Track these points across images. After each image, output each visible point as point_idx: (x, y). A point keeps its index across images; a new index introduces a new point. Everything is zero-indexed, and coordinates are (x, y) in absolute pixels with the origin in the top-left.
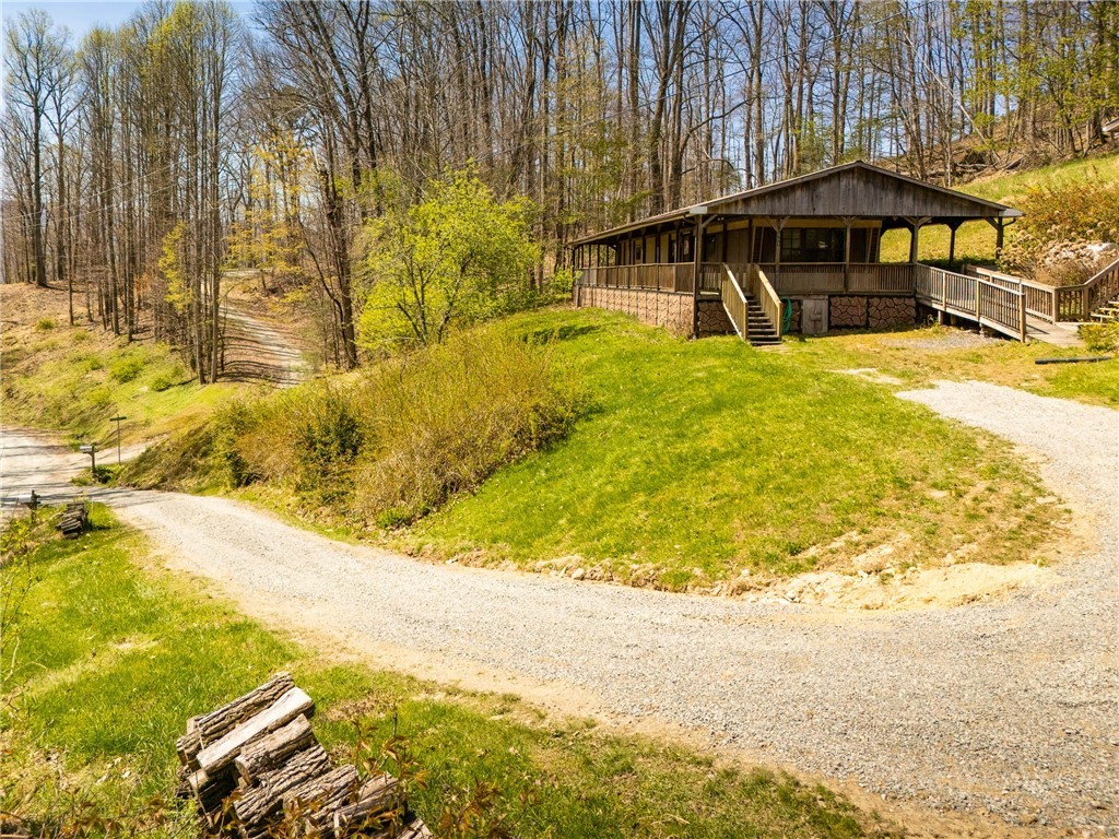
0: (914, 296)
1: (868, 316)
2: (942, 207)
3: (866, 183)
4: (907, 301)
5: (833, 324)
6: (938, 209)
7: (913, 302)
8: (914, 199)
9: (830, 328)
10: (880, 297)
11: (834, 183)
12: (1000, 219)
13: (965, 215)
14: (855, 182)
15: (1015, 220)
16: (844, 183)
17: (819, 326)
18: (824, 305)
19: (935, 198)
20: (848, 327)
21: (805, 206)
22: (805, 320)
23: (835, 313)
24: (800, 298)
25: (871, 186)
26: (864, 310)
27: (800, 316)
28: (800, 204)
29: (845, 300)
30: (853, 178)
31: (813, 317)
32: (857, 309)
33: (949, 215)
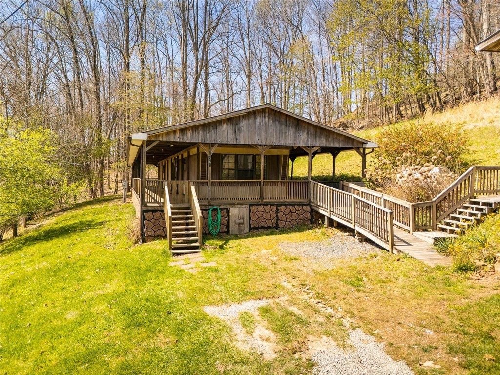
0: (309, 204)
1: (277, 219)
2: (327, 140)
3: (275, 121)
4: (304, 207)
5: (252, 226)
6: (324, 142)
7: (308, 208)
8: (308, 134)
9: (250, 229)
10: (286, 205)
11: (251, 120)
12: (364, 149)
13: (342, 146)
14: (267, 119)
15: (373, 150)
16: (258, 120)
17: (242, 228)
18: (246, 211)
19: (322, 134)
20: (263, 228)
21: (229, 136)
22: (231, 223)
23: (254, 218)
24: (228, 207)
25: (278, 124)
26: (275, 215)
27: (228, 221)
28: (226, 134)
29: (261, 208)
30: (265, 117)
31: (238, 221)
32: (269, 214)
33: (331, 146)
